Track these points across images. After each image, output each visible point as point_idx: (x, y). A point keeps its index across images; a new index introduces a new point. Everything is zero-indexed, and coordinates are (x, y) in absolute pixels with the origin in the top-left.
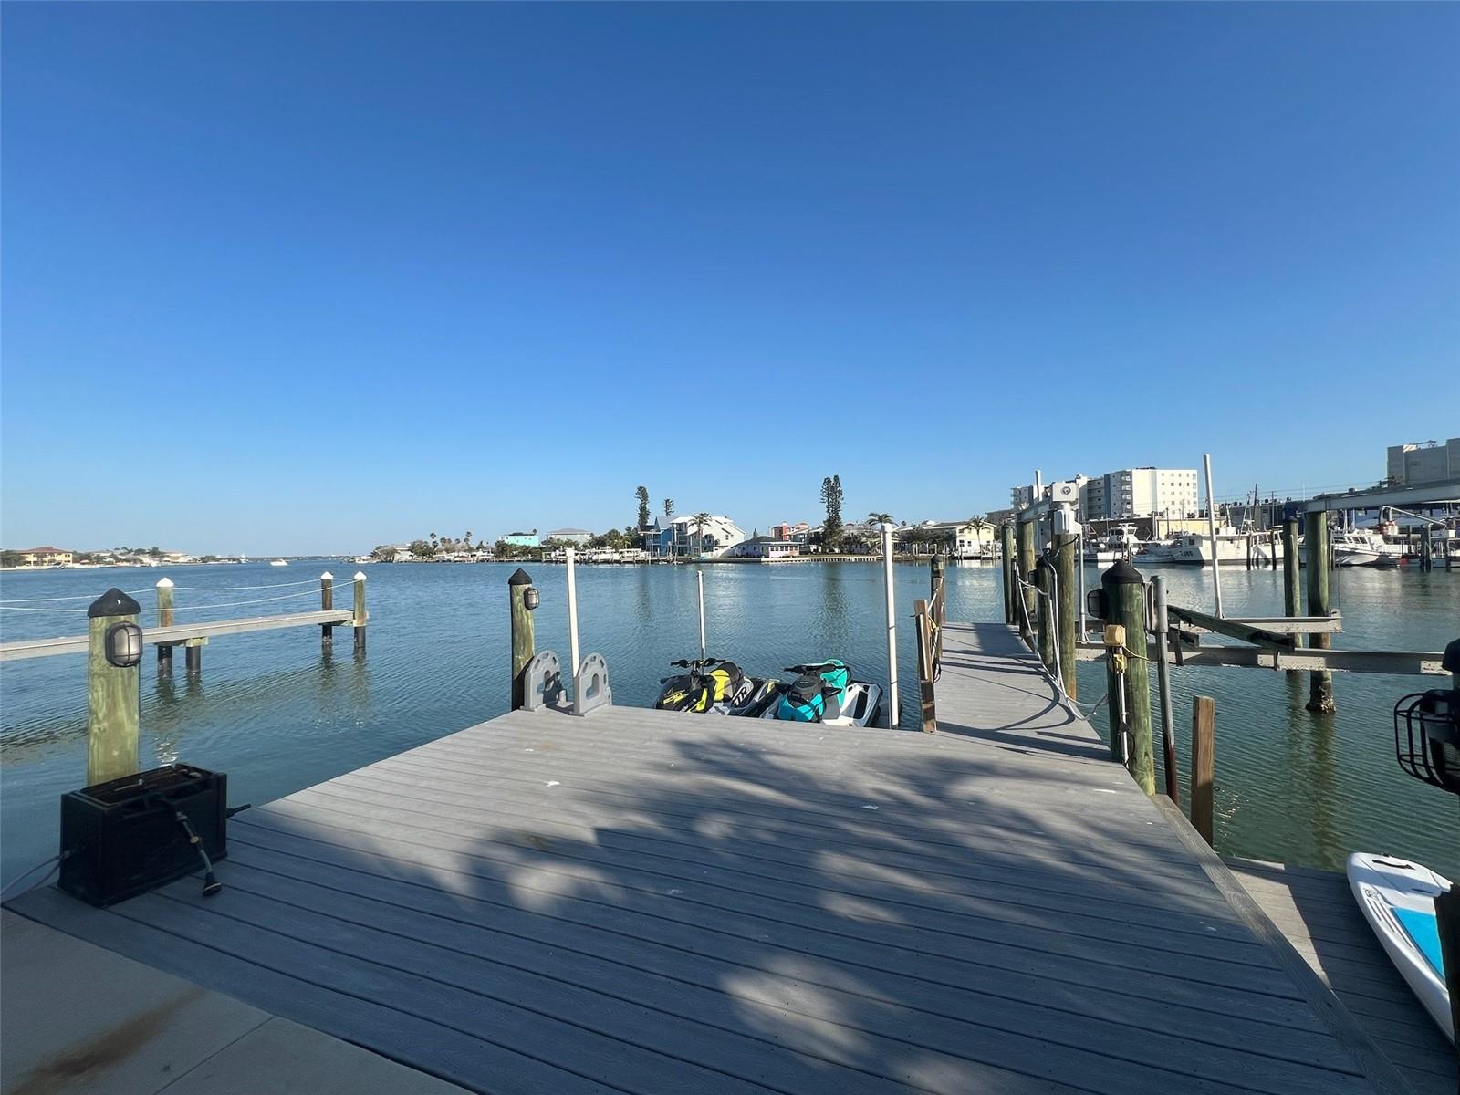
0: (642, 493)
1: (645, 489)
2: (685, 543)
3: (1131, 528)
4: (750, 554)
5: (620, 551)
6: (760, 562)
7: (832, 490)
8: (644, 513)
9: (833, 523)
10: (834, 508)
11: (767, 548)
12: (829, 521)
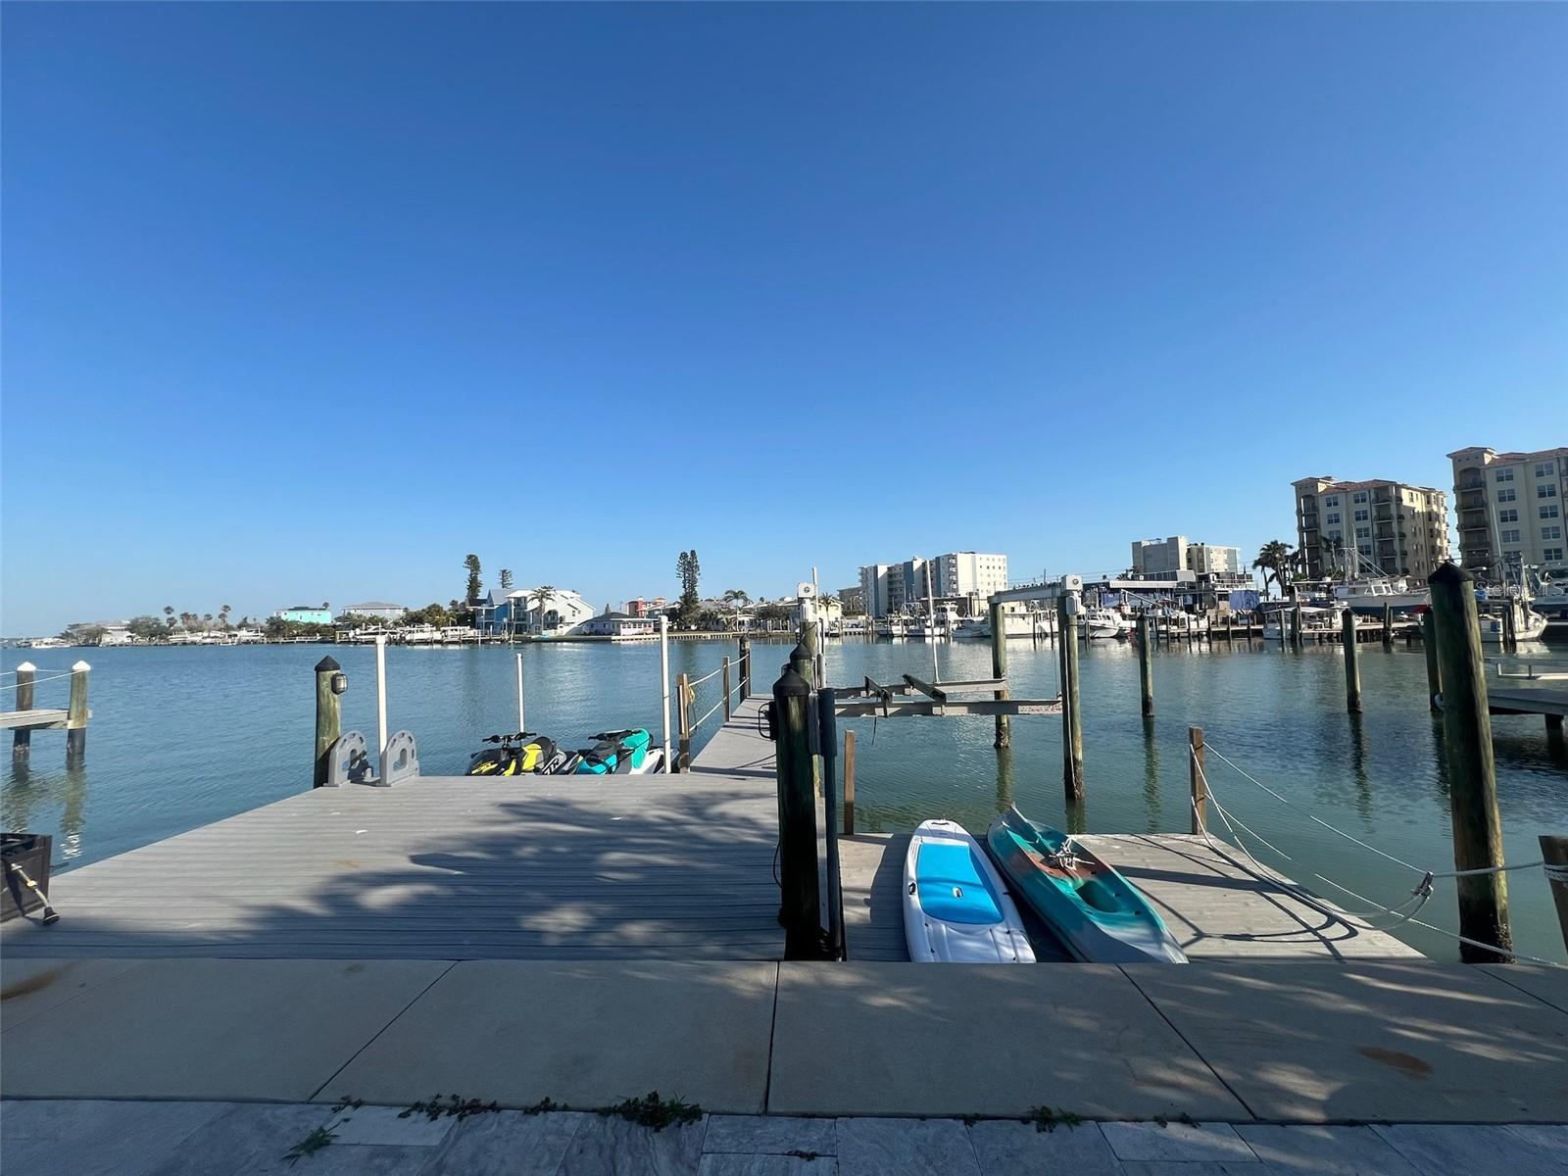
0: (473, 562)
1: (476, 558)
2: (523, 620)
3: (953, 606)
4: (599, 631)
5: (442, 629)
6: (611, 640)
7: (689, 565)
8: (474, 586)
9: (689, 599)
10: (690, 583)
11: (619, 626)
12: (685, 596)
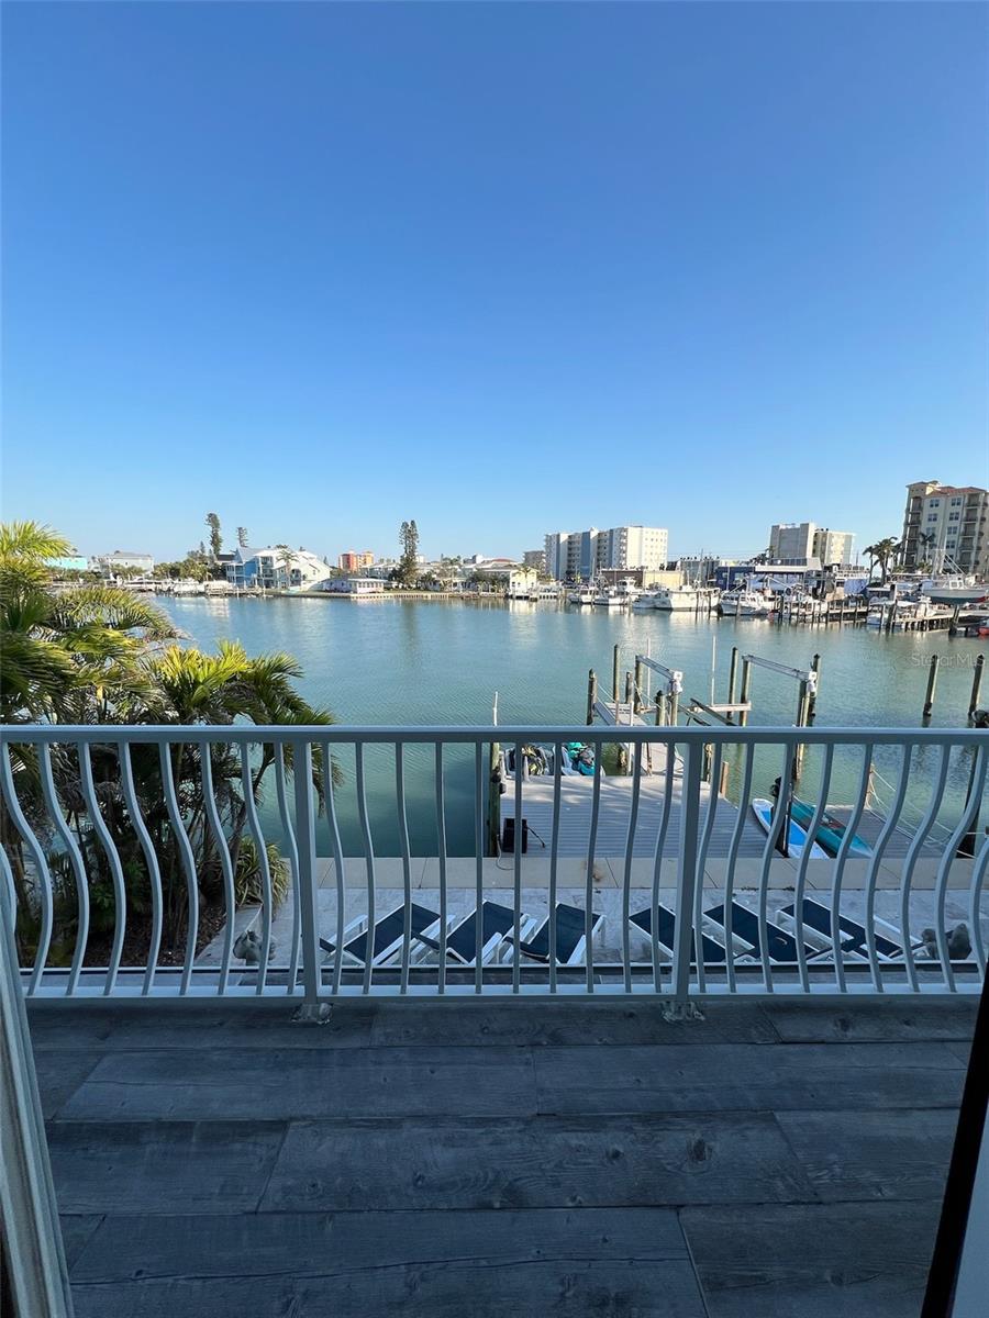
0: (213, 520)
1: (215, 517)
2: (271, 576)
5: (203, 582)
6: (350, 597)
7: (409, 533)
8: (216, 541)
9: (408, 562)
10: (411, 549)
11: (354, 584)
12: (405, 559)
